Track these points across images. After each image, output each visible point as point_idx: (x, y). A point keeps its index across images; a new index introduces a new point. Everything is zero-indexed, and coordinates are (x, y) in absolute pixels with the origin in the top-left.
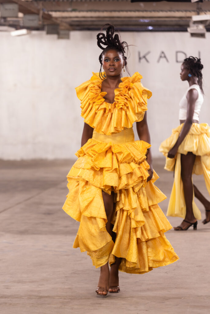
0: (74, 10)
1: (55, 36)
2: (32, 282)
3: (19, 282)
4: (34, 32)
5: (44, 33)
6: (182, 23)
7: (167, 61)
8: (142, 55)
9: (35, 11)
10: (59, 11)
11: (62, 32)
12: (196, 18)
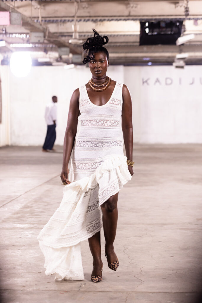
4: (79, 67)
6: (169, 60)
7: (160, 84)
8: (145, 80)
9: (79, 52)
12: (179, 56)
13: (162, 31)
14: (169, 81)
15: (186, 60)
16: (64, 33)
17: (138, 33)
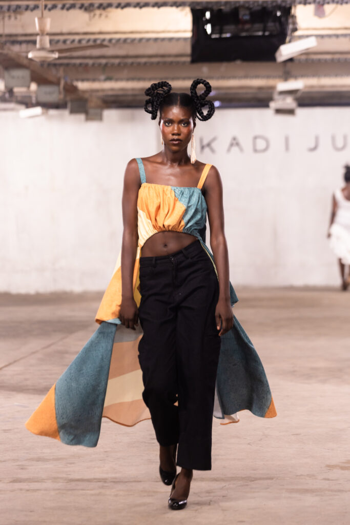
0: (109, 79)
1: (82, 117)
2: (58, 459)
3: (39, 460)
4: (52, 112)
5: (66, 112)
6: (262, 95)
7: (241, 150)
8: (205, 142)
9: (54, 80)
10: (87, 80)
11: (91, 111)
12: (282, 86)
13: (243, 30)
14: (261, 144)
15: (299, 94)
16: (16, 35)
17: (189, 35)
